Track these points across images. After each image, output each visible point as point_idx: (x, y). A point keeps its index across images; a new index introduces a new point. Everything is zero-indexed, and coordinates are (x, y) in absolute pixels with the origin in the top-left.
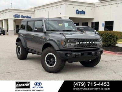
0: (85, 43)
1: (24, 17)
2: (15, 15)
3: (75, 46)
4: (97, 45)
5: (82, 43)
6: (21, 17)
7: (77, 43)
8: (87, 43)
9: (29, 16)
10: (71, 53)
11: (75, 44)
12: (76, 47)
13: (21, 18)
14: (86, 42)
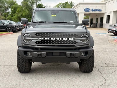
0: (55, 39)
1: (95, 10)
2: (86, 9)
3: (36, 42)
4: (76, 43)
5: (49, 39)
6: (91, 10)
7: (40, 39)
8: (58, 39)
9: (100, 9)
10: (32, 52)
11: (37, 40)
12: (39, 44)
13: (91, 12)
14: (55, 37)
